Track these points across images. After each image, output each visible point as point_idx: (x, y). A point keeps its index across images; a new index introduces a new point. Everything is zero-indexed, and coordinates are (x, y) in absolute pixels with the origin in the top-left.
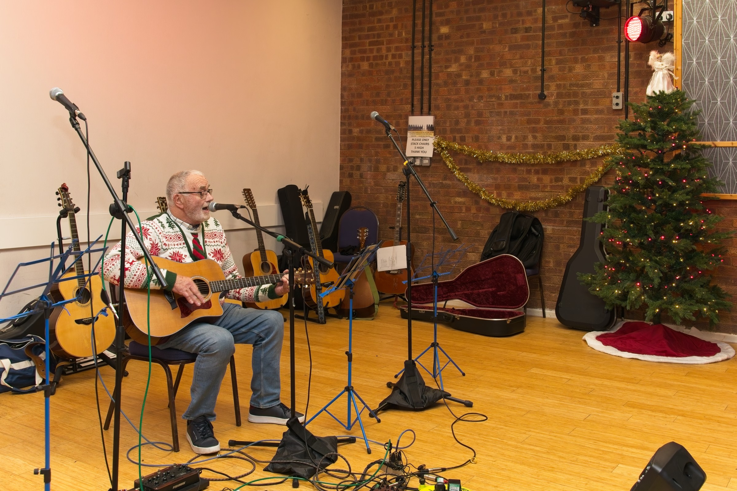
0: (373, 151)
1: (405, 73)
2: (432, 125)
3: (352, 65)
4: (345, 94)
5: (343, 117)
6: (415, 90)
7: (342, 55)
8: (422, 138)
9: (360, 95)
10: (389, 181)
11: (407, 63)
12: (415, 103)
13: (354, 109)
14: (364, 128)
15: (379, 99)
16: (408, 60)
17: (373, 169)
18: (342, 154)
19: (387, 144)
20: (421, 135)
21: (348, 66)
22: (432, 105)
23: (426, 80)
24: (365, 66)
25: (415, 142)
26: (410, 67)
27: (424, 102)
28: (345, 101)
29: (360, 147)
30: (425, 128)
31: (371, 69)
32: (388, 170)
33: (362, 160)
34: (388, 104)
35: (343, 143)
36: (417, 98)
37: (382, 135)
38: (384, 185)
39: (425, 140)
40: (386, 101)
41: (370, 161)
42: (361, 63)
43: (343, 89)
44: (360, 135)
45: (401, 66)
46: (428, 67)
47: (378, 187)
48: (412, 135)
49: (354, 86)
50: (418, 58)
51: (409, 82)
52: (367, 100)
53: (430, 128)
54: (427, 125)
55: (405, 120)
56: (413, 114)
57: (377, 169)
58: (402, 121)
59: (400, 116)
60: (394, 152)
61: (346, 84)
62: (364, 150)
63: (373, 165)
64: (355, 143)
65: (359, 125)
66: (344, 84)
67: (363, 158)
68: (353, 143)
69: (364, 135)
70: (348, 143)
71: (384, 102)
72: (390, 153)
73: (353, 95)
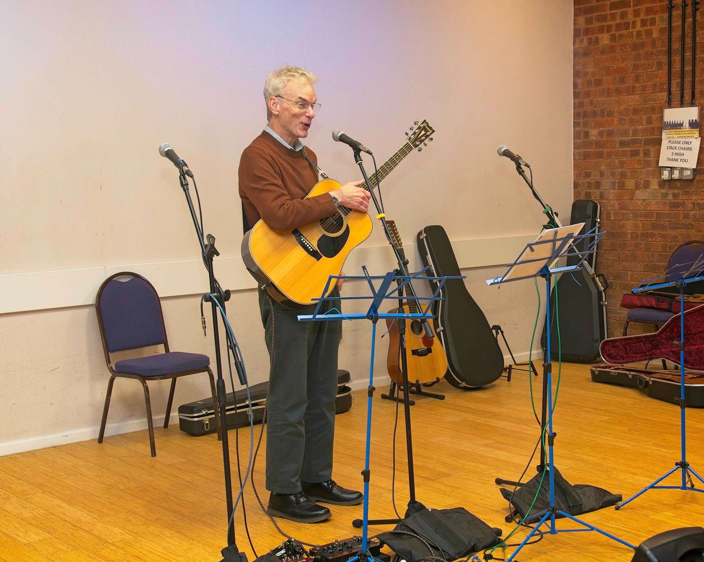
0: (616, 160)
1: (660, 46)
2: (696, 120)
3: (588, 39)
4: (579, 81)
5: (576, 115)
6: (673, 70)
7: (575, 24)
8: (682, 140)
9: (598, 82)
10: (639, 202)
11: (661, 31)
12: (673, 89)
13: (591, 103)
14: (604, 129)
15: (623, 86)
16: (664, 26)
17: (616, 185)
18: (576, 166)
19: (636, 150)
20: (681, 135)
21: (582, 41)
22: (697, 91)
23: (688, 54)
24: (605, 39)
25: (672, 145)
26: (665, 37)
27: (685, 87)
28: (579, 92)
29: (600, 155)
30: (686, 125)
31: (612, 44)
32: (637, 187)
33: (602, 174)
34: (636, 93)
35: (577, 151)
36: (676, 81)
37: (629, 138)
38: (631, 208)
39: (687, 143)
40: (634, 87)
41: (613, 174)
42: (600, 36)
43: (576, 74)
44: (599, 138)
45: (654, 36)
46: (690, 35)
47: (624, 211)
48: (668, 136)
49: (590, 69)
50: (677, 23)
51: (664, 59)
52: (609, 89)
53: (693, 125)
54: (690, 121)
55: (659, 115)
56: (670, 105)
57: (622, 186)
58: (654, 117)
59: (653, 109)
60: (645, 161)
61: (579, 68)
62: (604, 160)
63: (617, 181)
64: (592, 150)
65: (598, 125)
66: (577, 68)
67: (603, 170)
68: (590, 150)
69: (604, 139)
70: (584, 150)
71: (631, 91)
72: (639, 162)
73: (589, 83)
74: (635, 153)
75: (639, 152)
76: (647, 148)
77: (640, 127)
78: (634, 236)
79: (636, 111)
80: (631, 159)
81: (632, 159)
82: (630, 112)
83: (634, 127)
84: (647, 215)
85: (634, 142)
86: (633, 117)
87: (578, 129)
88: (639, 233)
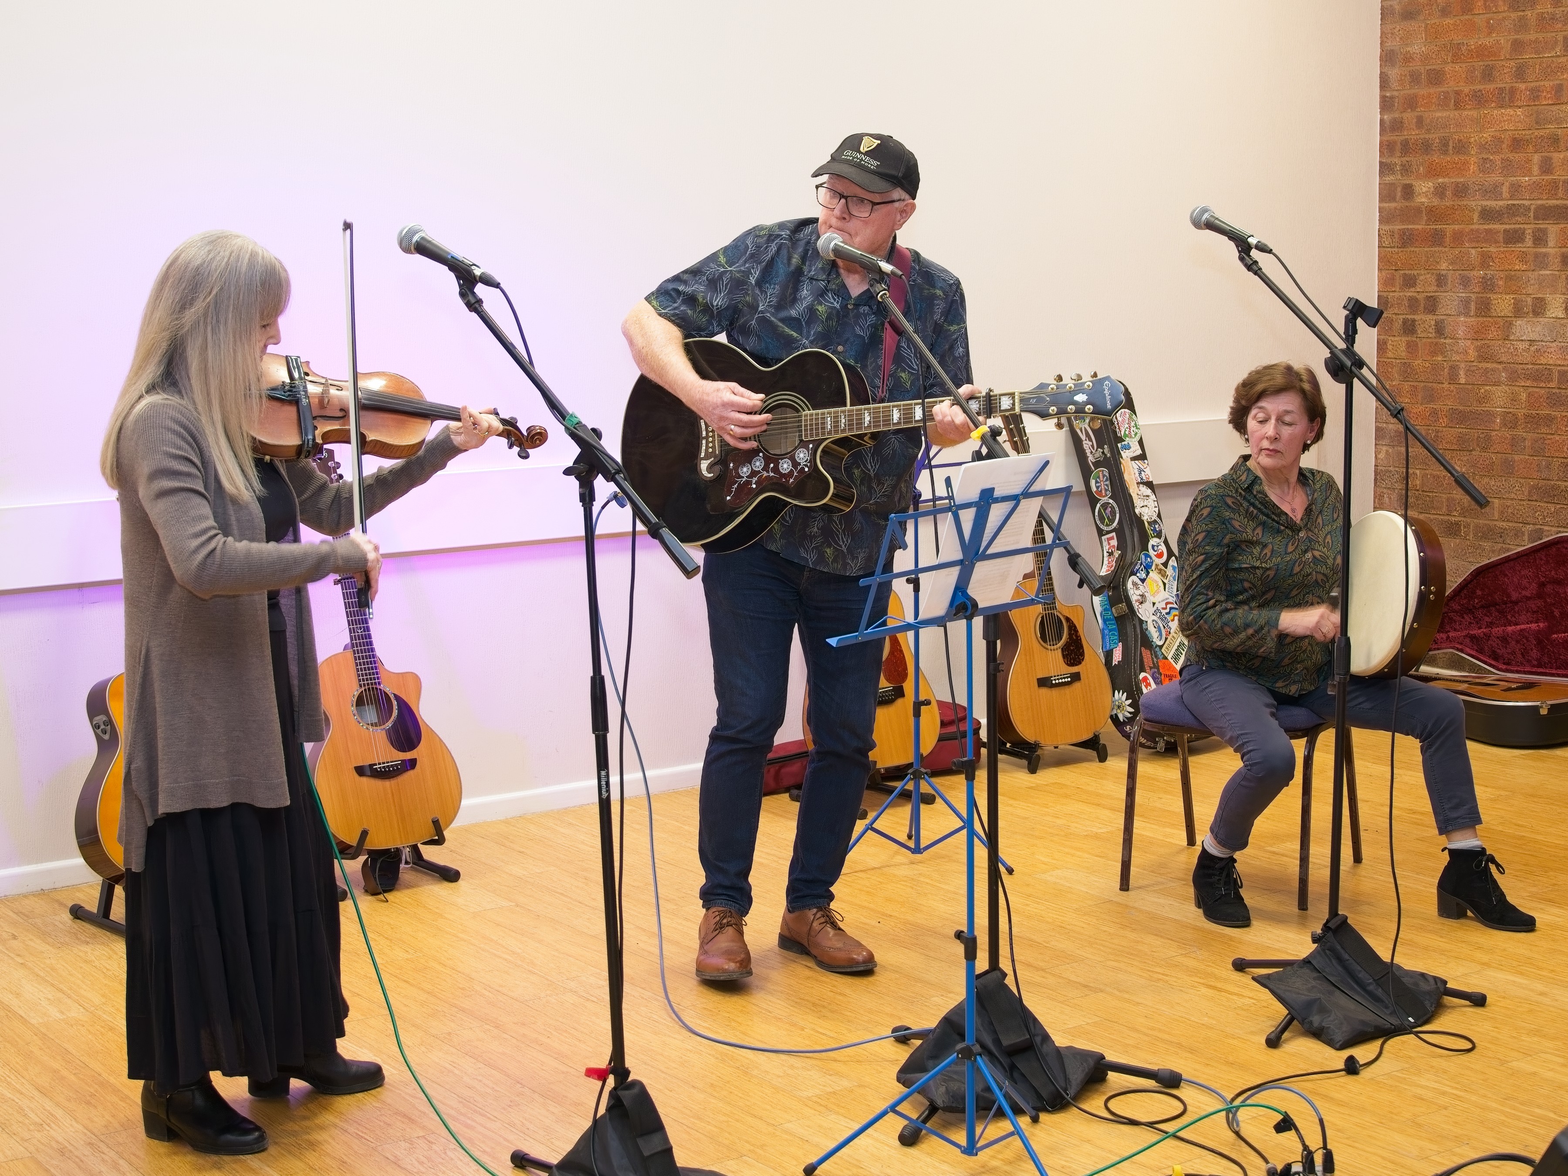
0: (1473, 251)
4: (1394, 73)
5: (1386, 148)
9: (1436, 78)
10: (1521, 346)
13: (1420, 121)
14: (1446, 180)
15: (1491, 87)
17: (1473, 306)
18: (1384, 261)
19: (1516, 231)
28: (1392, 98)
29: (1437, 239)
32: (1518, 311)
33: (1441, 281)
34: (1519, 103)
35: (1387, 228)
37: (1501, 203)
38: (1504, 359)
40: (1513, 91)
41: (1465, 282)
43: (1387, 58)
47: (1489, 365)
49: (1417, 48)
52: (1457, 93)
57: (1484, 308)
60: (1536, 256)
61: (1394, 44)
62: (1446, 249)
63: (1473, 296)
64: (1420, 227)
65: (1432, 172)
66: (1389, 44)
67: (1444, 272)
68: (1416, 227)
69: (1449, 203)
70: (1403, 227)
71: (1506, 98)
72: (1523, 257)
73: (1415, 78)
74: (1514, 237)
75: (1524, 233)
76: (1542, 226)
77: (1527, 178)
78: (1510, 421)
79: (1517, 144)
80: (1506, 249)
81: (1509, 249)
82: (1504, 146)
83: (1512, 179)
84: (1540, 375)
85: (1512, 211)
86: (1511, 156)
87: (1389, 179)
88: (1521, 413)
